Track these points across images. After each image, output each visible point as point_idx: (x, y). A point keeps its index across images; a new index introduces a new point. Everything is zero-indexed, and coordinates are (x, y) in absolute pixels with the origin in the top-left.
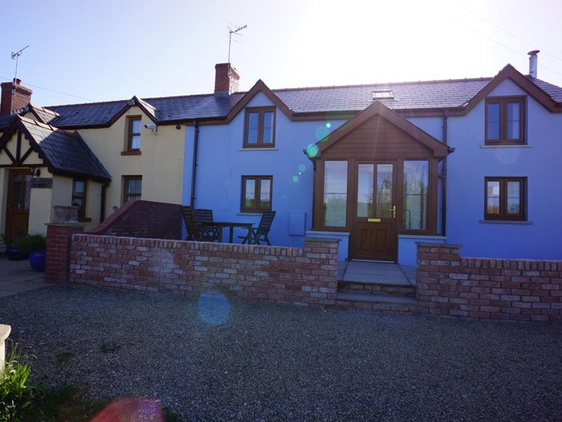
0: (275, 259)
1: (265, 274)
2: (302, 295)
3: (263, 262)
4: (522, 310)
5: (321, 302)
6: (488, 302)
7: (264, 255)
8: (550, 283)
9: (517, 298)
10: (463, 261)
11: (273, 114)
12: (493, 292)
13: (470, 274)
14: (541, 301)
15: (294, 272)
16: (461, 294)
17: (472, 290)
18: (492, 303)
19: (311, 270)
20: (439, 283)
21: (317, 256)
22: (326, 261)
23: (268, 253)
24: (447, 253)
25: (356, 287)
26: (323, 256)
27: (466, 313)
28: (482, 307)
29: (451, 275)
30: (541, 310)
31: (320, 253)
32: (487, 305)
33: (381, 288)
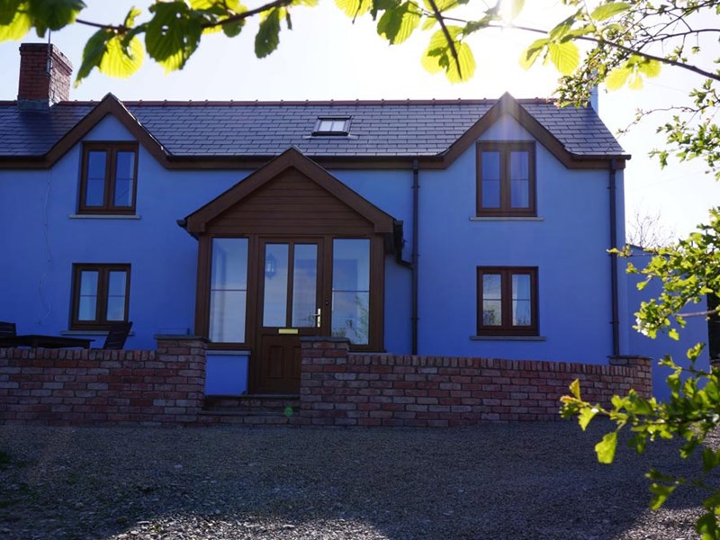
0: (117, 365)
1: (103, 386)
2: (153, 411)
3: (100, 371)
4: (418, 414)
5: (178, 419)
6: (379, 406)
7: (103, 360)
8: (450, 381)
9: (412, 400)
10: (350, 357)
11: (133, 155)
12: (384, 393)
13: (358, 373)
14: (439, 403)
15: (143, 381)
16: (348, 398)
17: (360, 392)
18: (383, 407)
19: (165, 377)
20: (322, 386)
21: (173, 359)
22: (185, 365)
23: (108, 358)
24: (331, 349)
25: (228, 403)
26: (182, 359)
27: (354, 421)
28: (371, 413)
29: (337, 375)
30: (439, 413)
31: (178, 355)
32: (377, 410)
33: (262, 403)
